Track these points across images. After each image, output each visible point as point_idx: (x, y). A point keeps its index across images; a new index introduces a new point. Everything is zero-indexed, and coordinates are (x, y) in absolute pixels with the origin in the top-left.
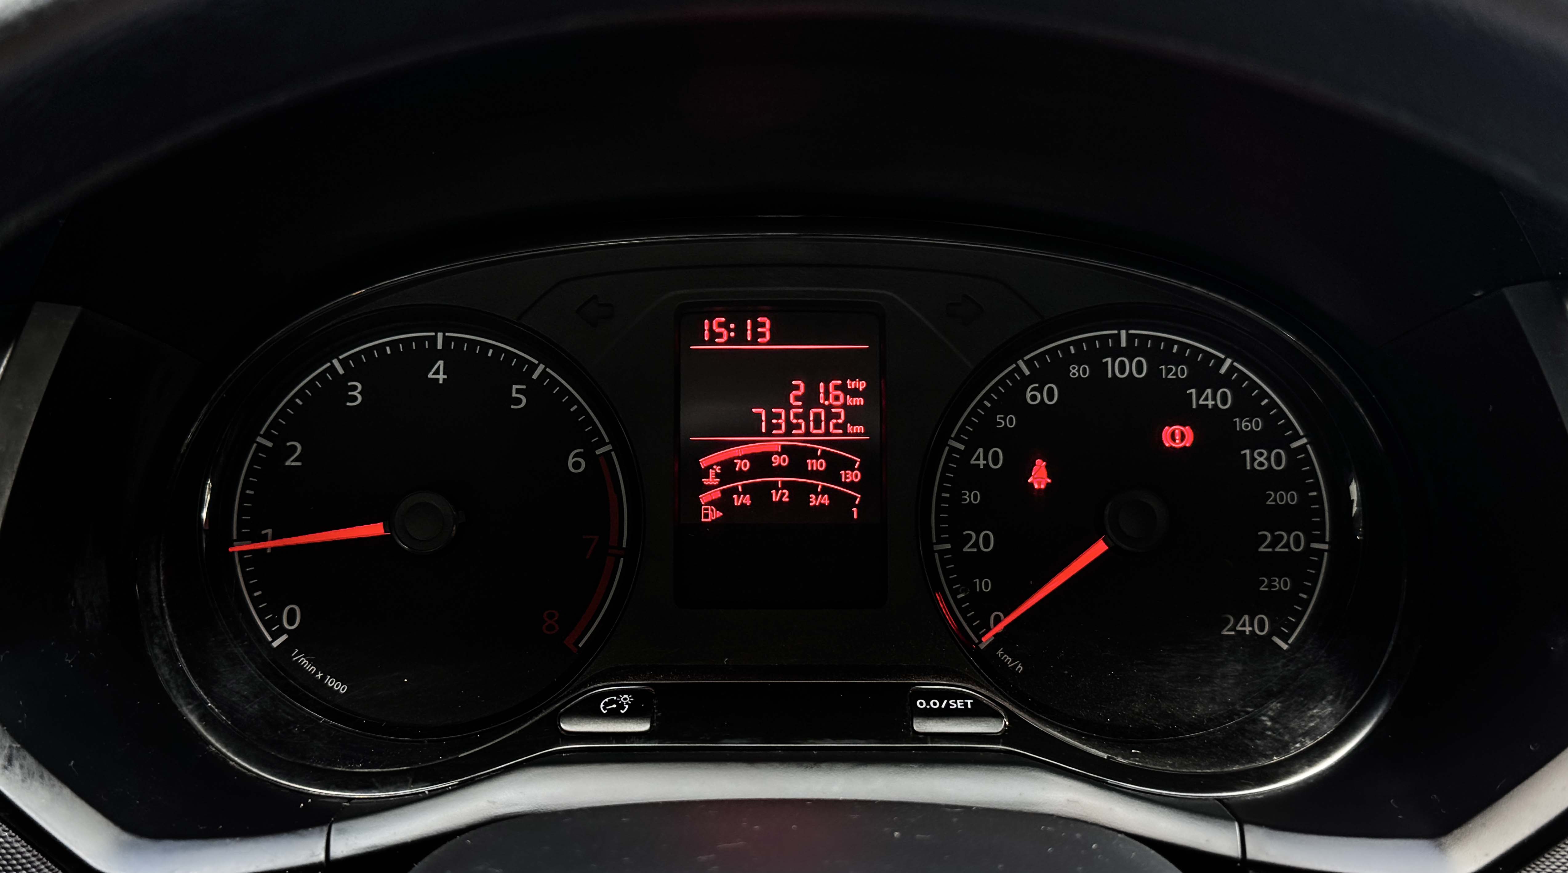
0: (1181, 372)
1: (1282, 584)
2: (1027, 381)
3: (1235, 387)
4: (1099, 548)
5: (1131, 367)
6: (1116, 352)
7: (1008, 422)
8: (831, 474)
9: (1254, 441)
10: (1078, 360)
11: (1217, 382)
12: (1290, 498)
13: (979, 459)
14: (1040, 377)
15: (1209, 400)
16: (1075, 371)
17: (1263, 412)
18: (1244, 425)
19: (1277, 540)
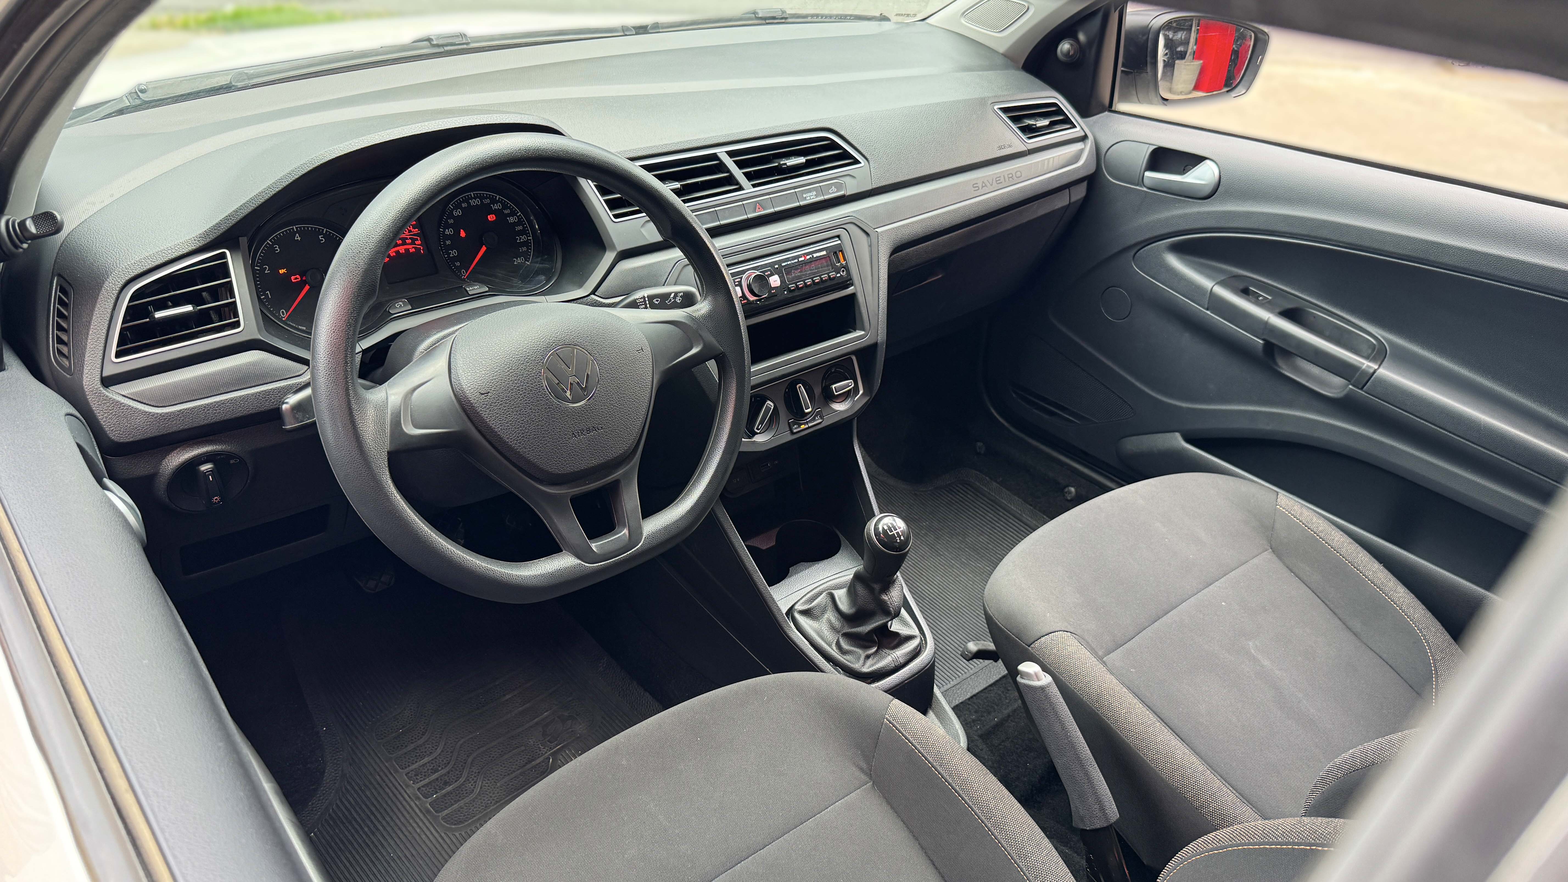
0: (488, 201)
1: (525, 249)
2: (453, 210)
3: (501, 202)
4: (484, 248)
5: (476, 202)
6: (472, 198)
7: (451, 221)
8: (413, 243)
9: (509, 215)
10: (464, 202)
11: (497, 202)
12: (520, 228)
13: (447, 232)
14: (456, 208)
15: (496, 207)
16: (463, 205)
17: (509, 208)
18: (507, 212)
19: (520, 238)
